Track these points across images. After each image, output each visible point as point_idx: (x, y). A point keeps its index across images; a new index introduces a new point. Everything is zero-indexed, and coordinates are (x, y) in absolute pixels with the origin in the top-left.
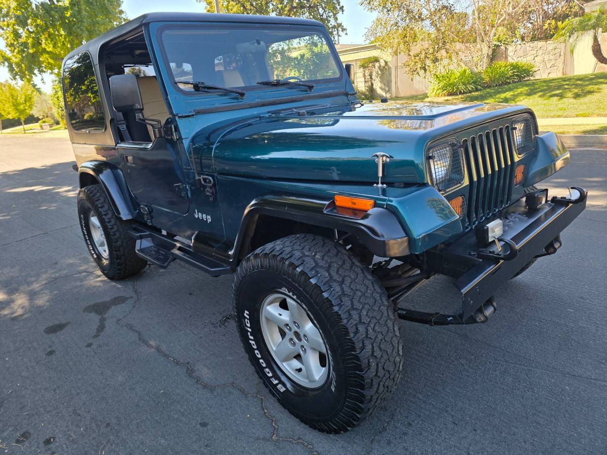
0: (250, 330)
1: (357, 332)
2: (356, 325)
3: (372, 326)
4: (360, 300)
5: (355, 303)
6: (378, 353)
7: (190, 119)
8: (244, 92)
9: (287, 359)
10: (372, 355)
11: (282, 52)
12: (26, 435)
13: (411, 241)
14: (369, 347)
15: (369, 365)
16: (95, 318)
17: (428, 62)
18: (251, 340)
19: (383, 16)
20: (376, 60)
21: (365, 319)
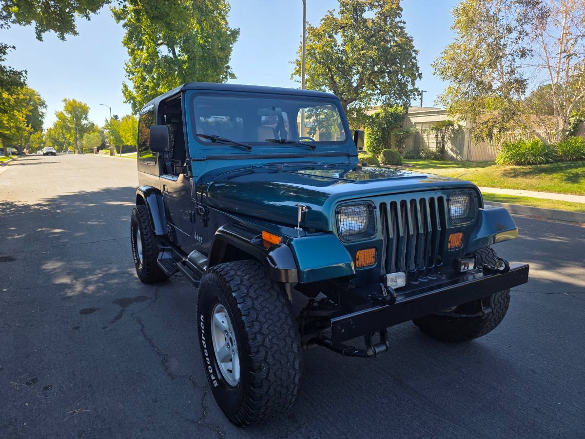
0: (203, 331)
1: (255, 339)
2: (256, 333)
3: (270, 338)
4: (265, 315)
5: (260, 316)
6: (270, 360)
7: (202, 162)
8: (251, 146)
9: (223, 361)
10: (265, 360)
11: (359, 111)
12: (34, 381)
13: (299, 272)
14: (262, 354)
15: (260, 368)
16: (118, 308)
17: (495, 131)
18: (203, 340)
19: (455, 85)
20: (450, 124)
21: (265, 331)
